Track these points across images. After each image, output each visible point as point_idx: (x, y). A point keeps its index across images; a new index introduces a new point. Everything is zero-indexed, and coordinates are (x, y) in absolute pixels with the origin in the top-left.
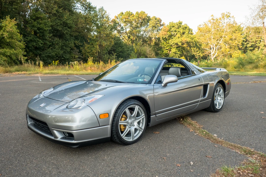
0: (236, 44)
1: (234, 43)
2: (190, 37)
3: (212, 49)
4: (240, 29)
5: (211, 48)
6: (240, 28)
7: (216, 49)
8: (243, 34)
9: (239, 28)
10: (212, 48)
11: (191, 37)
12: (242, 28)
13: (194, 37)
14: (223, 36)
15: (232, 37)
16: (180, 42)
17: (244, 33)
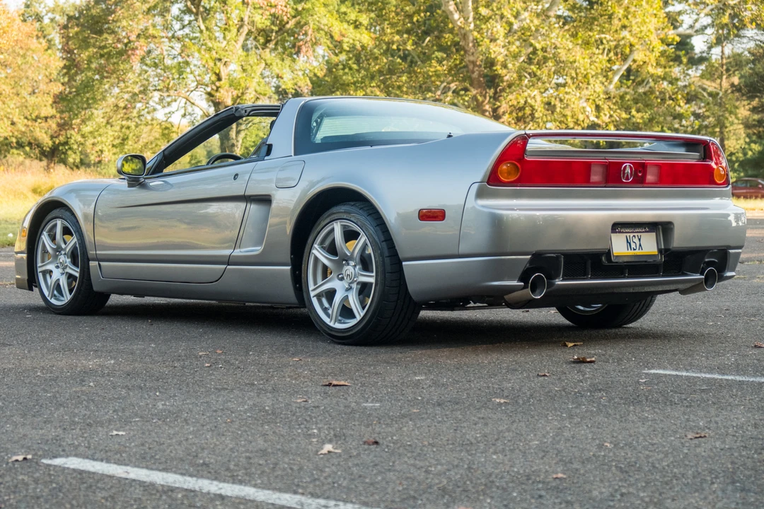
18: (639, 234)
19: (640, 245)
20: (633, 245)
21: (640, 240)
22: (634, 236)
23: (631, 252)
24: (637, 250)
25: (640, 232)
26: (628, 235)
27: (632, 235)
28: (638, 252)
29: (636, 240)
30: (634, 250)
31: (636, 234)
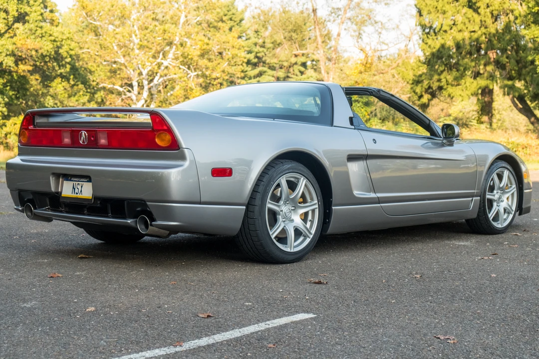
0: (223, 71)
1: (219, 70)
2: (51, 35)
3: (136, 88)
4: (233, 14)
5: (131, 86)
6: (233, 11)
7: (150, 89)
8: (244, 34)
9: (230, 13)
10: (135, 84)
11: (55, 34)
12: (241, 14)
13: (68, 35)
14: (177, 40)
15: (210, 46)
16: (7, 55)
17: (249, 32)
18: (82, 183)
19: (81, 191)
20: (76, 191)
21: (82, 187)
22: (79, 184)
23: (74, 195)
24: (78, 195)
25: (84, 182)
26: (75, 182)
27: (77, 183)
28: (79, 196)
29: (79, 187)
30: (77, 194)
31: (80, 183)
